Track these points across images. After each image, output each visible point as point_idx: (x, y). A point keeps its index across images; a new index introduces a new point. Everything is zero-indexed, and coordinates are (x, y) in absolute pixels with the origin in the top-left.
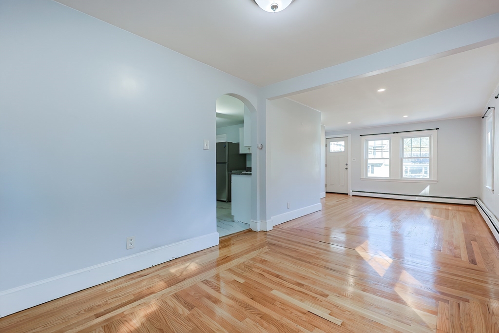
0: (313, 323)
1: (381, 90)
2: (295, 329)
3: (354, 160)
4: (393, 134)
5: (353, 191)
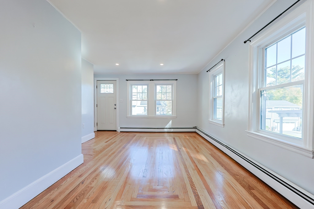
3: (121, 101)
4: (150, 81)
5: (121, 128)
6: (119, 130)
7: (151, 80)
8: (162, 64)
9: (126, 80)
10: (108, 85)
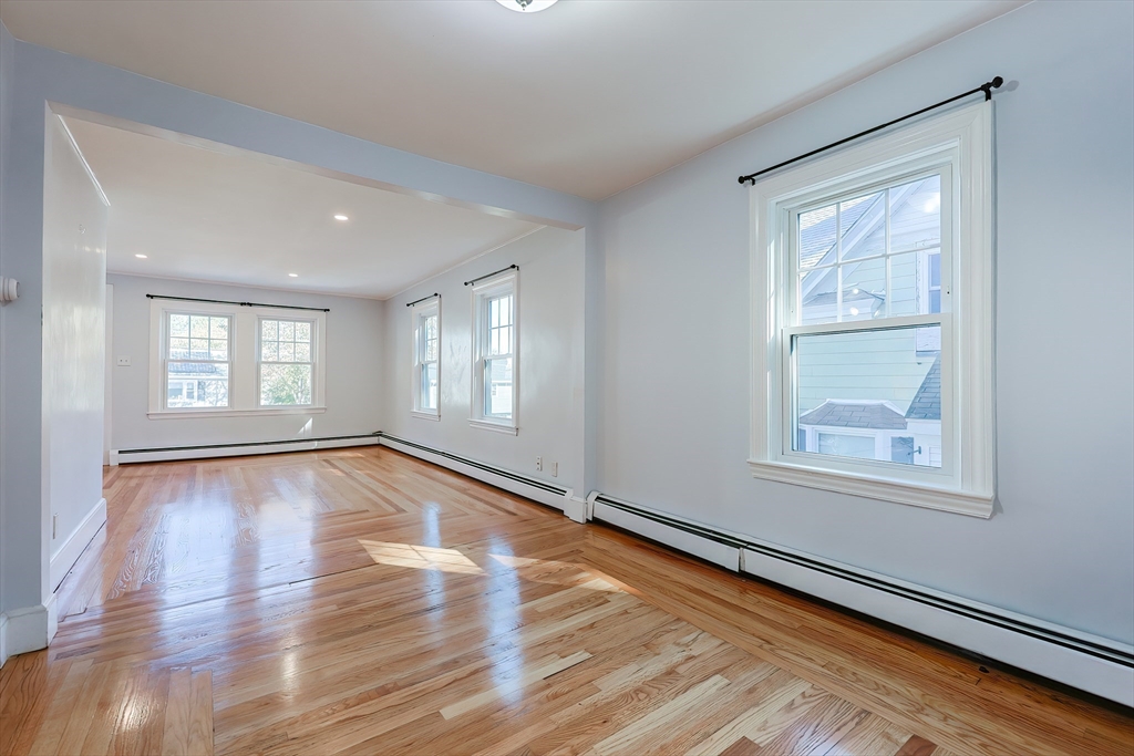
0: (581, 683)
1: (341, 218)
2: (589, 710)
3: (122, 363)
4: (238, 306)
5: (120, 452)
6: (114, 458)
7: (242, 304)
9: (148, 296)
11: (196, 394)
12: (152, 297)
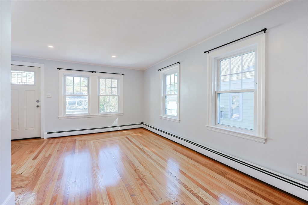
3: (48, 97)
4: (91, 73)
5: (48, 133)
6: (45, 136)
7: (93, 72)
8: (114, 57)
9: (58, 68)
10: (25, 73)
11: (79, 104)
12: (59, 69)
